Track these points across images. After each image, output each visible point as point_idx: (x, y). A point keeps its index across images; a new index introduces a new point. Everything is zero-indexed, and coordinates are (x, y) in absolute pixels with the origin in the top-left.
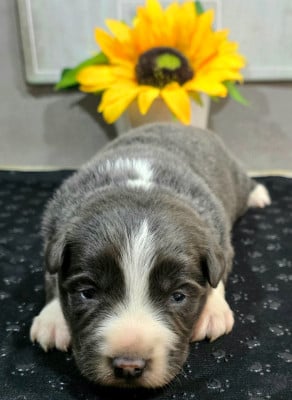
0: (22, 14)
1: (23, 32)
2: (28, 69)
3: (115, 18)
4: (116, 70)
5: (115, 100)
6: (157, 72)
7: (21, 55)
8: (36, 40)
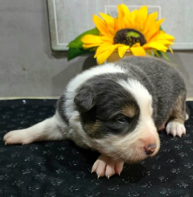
0: (51, 12)
1: (51, 23)
2: (53, 43)
3: (103, 12)
4: (103, 38)
5: (104, 51)
6: (128, 38)
7: (49, 35)
8: (58, 27)
